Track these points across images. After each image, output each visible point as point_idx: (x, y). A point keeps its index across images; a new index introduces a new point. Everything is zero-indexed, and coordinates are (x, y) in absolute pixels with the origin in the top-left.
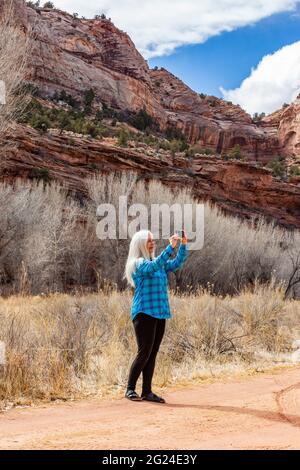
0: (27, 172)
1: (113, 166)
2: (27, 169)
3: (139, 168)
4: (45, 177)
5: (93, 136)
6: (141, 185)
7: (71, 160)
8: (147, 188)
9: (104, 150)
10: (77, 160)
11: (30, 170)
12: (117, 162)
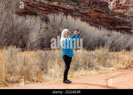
0: (30, 13)
1: (56, 11)
2: (29, 12)
3: (64, 11)
4: (35, 14)
5: (50, 2)
6: (65, 17)
7: (43, 9)
8: (67, 18)
9: (53, 6)
10: (45, 9)
11: (31, 12)
12: (58, 10)
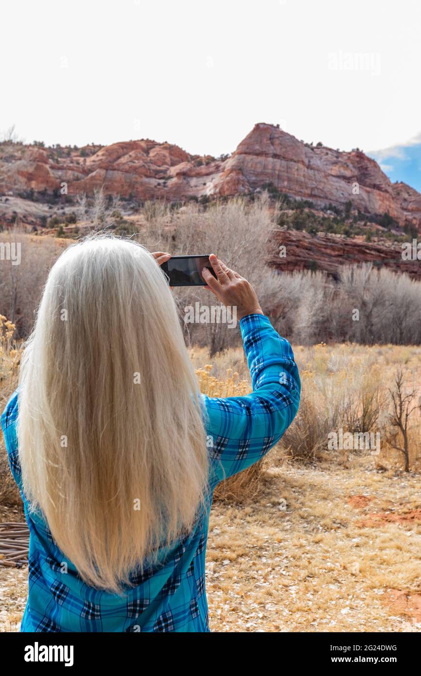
0: (303, 263)
1: (362, 256)
2: (302, 261)
3: (380, 256)
4: (313, 267)
5: (349, 236)
6: (375, 271)
7: (333, 253)
8: (379, 274)
9: (355, 245)
10: (337, 253)
11: (305, 261)
12: (364, 253)
